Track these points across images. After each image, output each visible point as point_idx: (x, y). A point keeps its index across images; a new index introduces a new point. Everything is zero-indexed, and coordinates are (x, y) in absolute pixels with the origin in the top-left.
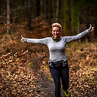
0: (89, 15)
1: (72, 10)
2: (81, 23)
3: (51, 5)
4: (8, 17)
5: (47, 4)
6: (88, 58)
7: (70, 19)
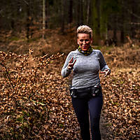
0: (115, 22)
1: (101, 18)
2: (108, 30)
3: (82, 13)
4: (44, 23)
5: (79, 12)
6: (115, 60)
7: (99, 26)
